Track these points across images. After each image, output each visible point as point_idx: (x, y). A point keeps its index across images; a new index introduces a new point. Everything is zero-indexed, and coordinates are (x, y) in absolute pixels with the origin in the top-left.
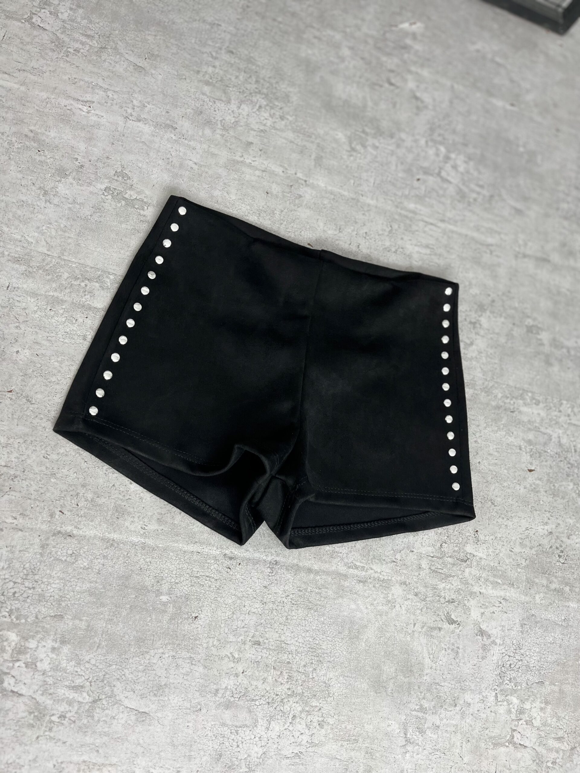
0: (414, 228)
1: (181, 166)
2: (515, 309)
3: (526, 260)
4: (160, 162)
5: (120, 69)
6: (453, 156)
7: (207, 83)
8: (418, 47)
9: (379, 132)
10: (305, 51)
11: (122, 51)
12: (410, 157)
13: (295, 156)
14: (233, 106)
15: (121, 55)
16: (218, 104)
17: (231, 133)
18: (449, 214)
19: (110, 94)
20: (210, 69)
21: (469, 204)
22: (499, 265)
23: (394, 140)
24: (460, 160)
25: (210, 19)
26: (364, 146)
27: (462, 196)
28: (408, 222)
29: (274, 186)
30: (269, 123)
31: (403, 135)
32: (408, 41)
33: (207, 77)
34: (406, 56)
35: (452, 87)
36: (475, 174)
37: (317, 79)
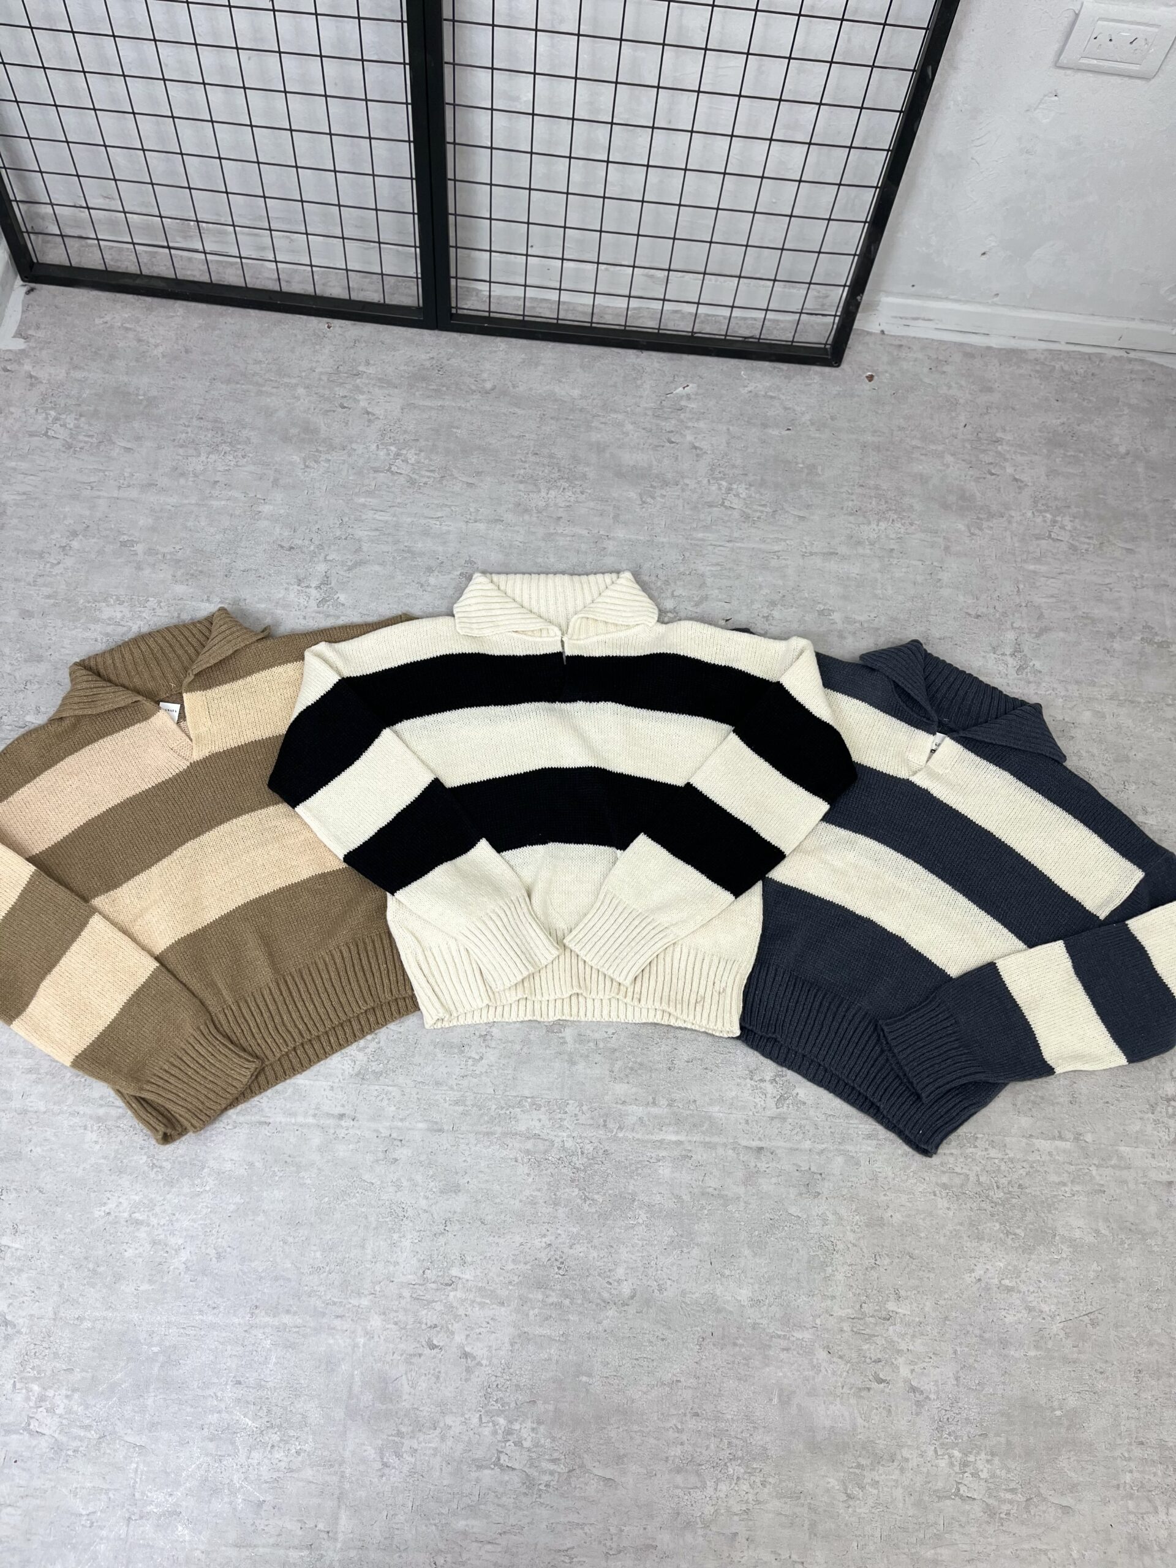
0: (705, 552)
1: (511, 546)
2: (806, 599)
3: (814, 557)
4: (496, 547)
5: (457, 489)
6: (735, 486)
7: (521, 482)
8: (693, 405)
9: (665, 483)
10: (595, 437)
11: (456, 475)
12: (695, 497)
13: (596, 519)
14: (543, 494)
15: (456, 478)
16: (531, 495)
17: (545, 514)
18: (736, 535)
19: (453, 508)
20: (522, 471)
21: (754, 522)
22: (787, 566)
23: (679, 486)
24: (742, 489)
25: (516, 434)
26: (653, 498)
27: (746, 517)
28: (698, 548)
29: (583, 545)
30: (572, 499)
31: (687, 481)
32: (683, 403)
33: (520, 478)
34: (682, 416)
35: (728, 429)
36: (758, 496)
37: (607, 455)
